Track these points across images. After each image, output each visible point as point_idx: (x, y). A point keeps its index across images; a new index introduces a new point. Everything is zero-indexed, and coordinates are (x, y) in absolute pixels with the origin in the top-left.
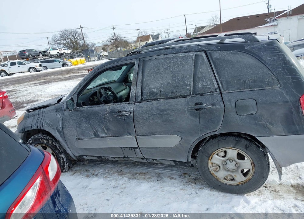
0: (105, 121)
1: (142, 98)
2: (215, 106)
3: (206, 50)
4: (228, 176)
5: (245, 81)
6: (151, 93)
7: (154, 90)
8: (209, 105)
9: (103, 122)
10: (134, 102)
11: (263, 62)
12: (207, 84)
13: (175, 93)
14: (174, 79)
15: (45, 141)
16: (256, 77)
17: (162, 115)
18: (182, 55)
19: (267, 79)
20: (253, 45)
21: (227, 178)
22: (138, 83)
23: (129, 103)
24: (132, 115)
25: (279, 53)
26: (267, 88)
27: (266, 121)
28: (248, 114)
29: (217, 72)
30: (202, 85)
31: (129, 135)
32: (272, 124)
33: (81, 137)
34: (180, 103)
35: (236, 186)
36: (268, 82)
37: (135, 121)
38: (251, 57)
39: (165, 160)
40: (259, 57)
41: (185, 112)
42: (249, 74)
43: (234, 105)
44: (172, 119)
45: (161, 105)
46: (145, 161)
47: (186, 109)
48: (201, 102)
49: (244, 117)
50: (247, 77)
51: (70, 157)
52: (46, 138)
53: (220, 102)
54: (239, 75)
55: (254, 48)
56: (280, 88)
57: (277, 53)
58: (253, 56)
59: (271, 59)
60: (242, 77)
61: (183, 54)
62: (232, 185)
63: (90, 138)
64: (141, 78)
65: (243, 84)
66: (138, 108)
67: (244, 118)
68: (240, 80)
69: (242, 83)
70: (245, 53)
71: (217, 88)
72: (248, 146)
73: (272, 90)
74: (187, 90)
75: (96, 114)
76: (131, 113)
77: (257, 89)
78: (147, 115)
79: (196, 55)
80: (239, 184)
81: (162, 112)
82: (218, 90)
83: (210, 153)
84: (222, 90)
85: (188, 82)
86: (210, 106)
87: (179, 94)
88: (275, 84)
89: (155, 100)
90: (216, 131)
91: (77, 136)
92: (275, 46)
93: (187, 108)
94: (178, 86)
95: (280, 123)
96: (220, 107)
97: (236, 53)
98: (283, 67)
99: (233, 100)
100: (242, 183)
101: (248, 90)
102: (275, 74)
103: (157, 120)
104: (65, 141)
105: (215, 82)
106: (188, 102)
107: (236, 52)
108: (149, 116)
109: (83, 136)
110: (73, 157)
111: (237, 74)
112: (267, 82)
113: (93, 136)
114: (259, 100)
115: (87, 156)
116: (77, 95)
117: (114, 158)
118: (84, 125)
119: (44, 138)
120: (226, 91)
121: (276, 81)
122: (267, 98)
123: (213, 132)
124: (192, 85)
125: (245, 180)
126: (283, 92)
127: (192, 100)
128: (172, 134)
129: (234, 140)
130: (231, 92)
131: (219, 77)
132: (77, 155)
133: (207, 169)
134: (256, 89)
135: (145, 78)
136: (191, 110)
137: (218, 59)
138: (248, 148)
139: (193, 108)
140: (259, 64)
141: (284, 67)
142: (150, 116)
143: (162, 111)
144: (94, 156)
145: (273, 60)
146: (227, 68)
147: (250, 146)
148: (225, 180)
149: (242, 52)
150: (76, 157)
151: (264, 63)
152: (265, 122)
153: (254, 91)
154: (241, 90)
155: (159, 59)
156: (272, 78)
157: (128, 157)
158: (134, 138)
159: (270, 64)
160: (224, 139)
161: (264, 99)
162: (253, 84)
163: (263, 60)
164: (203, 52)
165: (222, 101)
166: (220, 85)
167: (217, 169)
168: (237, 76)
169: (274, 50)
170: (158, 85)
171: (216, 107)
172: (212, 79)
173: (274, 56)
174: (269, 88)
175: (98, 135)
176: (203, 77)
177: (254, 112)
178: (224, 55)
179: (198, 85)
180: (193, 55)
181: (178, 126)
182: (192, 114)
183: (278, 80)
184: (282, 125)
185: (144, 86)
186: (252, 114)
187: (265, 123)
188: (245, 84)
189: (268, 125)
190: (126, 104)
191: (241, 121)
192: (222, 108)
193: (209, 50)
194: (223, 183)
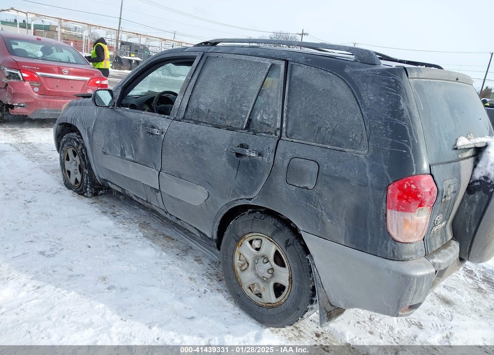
0: (135, 136)
1: (184, 114)
2: (263, 156)
3: (289, 59)
4: (256, 285)
5: (320, 128)
6: (198, 111)
7: (202, 107)
8: (253, 153)
9: (133, 137)
10: (173, 119)
11: (359, 101)
12: (269, 118)
13: (225, 120)
14: (232, 96)
15: (75, 144)
16: (338, 126)
17: (195, 149)
18: (255, 60)
19: (354, 135)
20: (360, 67)
21: (253, 288)
22: (188, 89)
23: (167, 118)
24: (163, 136)
25: (393, 93)
26: (346, 150)
27: (323, 208)
28: (301, 186)
29: (289, 101)
30: (262, 117)
31: (154, 167)
32: (331, 217)
33: (108, 151)
34: (223, 137)
35: (260, 306)
36: (354, 140)
37: (163, 147)
38: (346, 87)
39: (190, 225)
40: (357, 90)
41: (224, 153)
42: (330, 117)
43: (286, 164)
44: (205, 159)
45: (199, 133)
46: (168, 216)
47: (225, 150)
48: (248, 144)
49: (294, 188)
50: (326, 122)
51: (94, 177)
52: (78, 140)
53: (271, 152)
54: (316, 115)
55: (358, 73)
56: (365, 157)
57: (388, 92)
58: (349, 87)
59: (373, 99)
60: (319, 119)
61: (257, 59)
62: (255, 303)
63: (115, 156)
64: (194, 84)
65: (316, 133)
66: (173, 129)
67: (293, 191)
68: (314, 124)
69: (315, 130)
70: (340, 79)
71: (278, 129)
72: (289, 244)
73: (352, 155)
74: (240, 120)
75: (129, 121)
76: (163, 133)
77: (332, 147)
78: (179, 143)
79: (272, 65)
80: (265, 305)
81: (197, 143)
82: (278, 133)
83: (240, 234)
84: (284, 134)
85: (246, 106)
86: (254, 155)
87: (228, 123)
88: (363, 146)
89: (197, 122)
90: (250, 199)
91: (103, 149)
92: (393, 79)
93: (228, 149)
94: (232, 110)
95: (345, 220)
96: (268, 161)
97: (328, 75)
98: (386, 119)
99: (289, 155)
100: (269, 306)
101: (317, 145)
102: (368, 128)
103: (187, 155)
104: (92, 151)
105: (279, 118)
106: (232, 139)
107: (328, 73)
108: (180, 146)
109: (110, 150)
110: (97, 178)
111: (314, 112)
112: (351, 140)
113: (119, 155)
114: (324, 169)
115: (111, 183)
116: (121, 89)
117: (138, 198)
118: (114, 134)
119: (75, 140)
120: (288, 137)
121: (365, 142)
122: (337, 168)
123: (247, 199)
124: (249, 113)
125: (274, 302)
126: (367, 165)
127: (239, 138)
128: (200, 185)
129: (274, 225)
130: (294, 140)
131: (288, 111)
132: (102, 177)
133: (231, 261)
134: (329, 147)
135: (199, 84)
136: (231, 153)
137: (298, 79)
138: (289, 246)
139: (234, 150)
140: (352, 103)
141: (388, 119)
142: (182, 145)
143: (199, 142)
144: (118, 186)
145: (376, 102)
146: (303, 99)
147: (293, 245)
148: (249, 290)
149: (337, 76)
150: (101, 179)
151: (360, 104)
152: (322, 210)
153: (325, 150)
154: (308, 143)
155: (226, 59)
156: (362, 135)
157: (150, 203)
158: (157, 173)
159: (368, 109)
160: (262, 218)
161: (333, 167)
162: (330, 136)
163: (361, 98)
164: (284, 62)
165: (274, 152)
166: (284, 125)
167: (242, 265)
168: (313, 115)
169: (387, 84)
170: (210, 101)
171: (263, 159)
172: (277, 112)
173: (381, 95)
174: (349, 150)
175: (125, 155)
176: (268, 104)
177: (311, 186)
178: (310, 74)
179: (257, 116)
180: (268, 62)
181: (210, 174)
182: (230, 161)
183: (368, 141)
184: (347, 225)
185: (193, 97)
186: (307, 188)
187: (320, 210)
188: (318, 132)
189: (325, 217)
190: (164, 117)
191: (288, 194)
192: (269, 163)
193: (292, 61)
194: (245, 294)
